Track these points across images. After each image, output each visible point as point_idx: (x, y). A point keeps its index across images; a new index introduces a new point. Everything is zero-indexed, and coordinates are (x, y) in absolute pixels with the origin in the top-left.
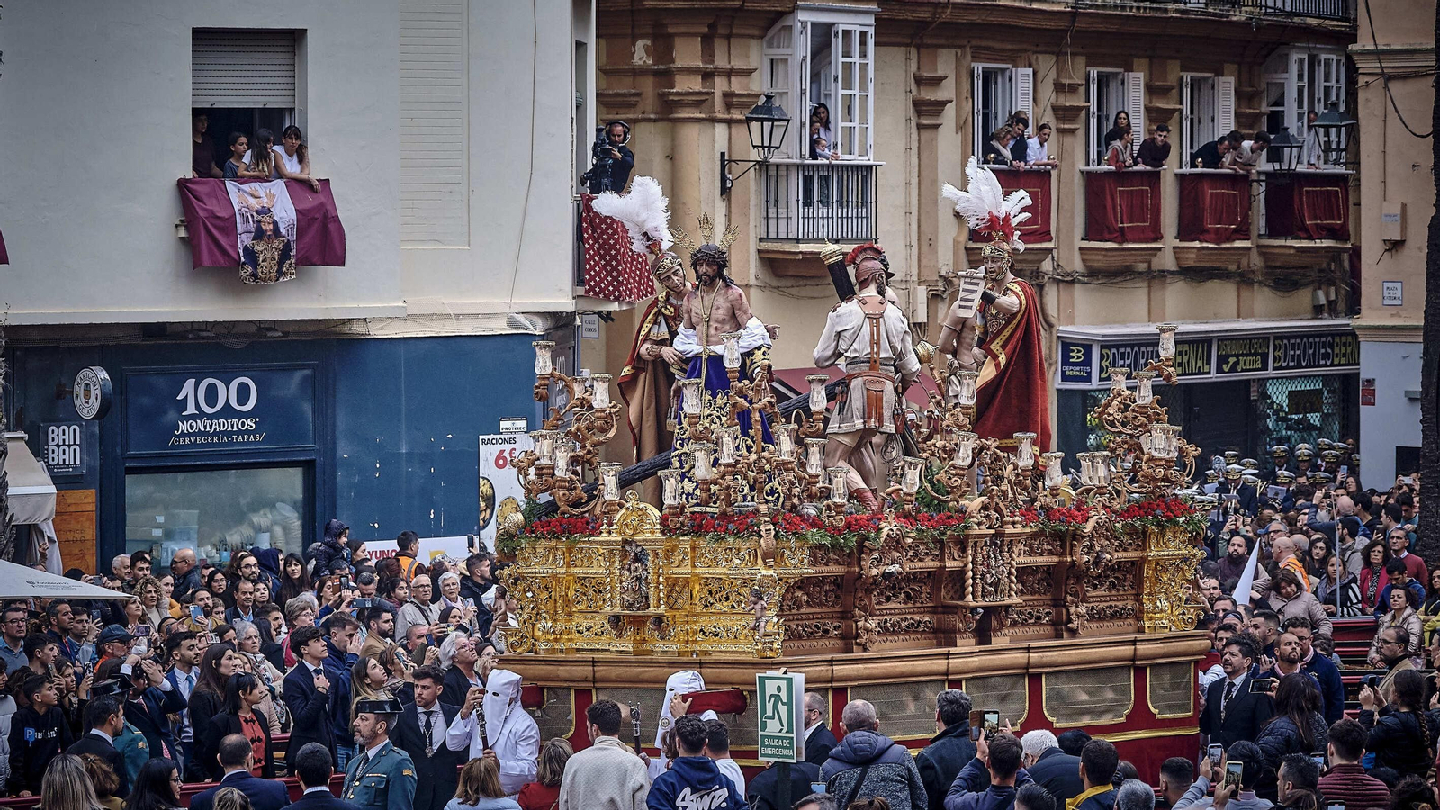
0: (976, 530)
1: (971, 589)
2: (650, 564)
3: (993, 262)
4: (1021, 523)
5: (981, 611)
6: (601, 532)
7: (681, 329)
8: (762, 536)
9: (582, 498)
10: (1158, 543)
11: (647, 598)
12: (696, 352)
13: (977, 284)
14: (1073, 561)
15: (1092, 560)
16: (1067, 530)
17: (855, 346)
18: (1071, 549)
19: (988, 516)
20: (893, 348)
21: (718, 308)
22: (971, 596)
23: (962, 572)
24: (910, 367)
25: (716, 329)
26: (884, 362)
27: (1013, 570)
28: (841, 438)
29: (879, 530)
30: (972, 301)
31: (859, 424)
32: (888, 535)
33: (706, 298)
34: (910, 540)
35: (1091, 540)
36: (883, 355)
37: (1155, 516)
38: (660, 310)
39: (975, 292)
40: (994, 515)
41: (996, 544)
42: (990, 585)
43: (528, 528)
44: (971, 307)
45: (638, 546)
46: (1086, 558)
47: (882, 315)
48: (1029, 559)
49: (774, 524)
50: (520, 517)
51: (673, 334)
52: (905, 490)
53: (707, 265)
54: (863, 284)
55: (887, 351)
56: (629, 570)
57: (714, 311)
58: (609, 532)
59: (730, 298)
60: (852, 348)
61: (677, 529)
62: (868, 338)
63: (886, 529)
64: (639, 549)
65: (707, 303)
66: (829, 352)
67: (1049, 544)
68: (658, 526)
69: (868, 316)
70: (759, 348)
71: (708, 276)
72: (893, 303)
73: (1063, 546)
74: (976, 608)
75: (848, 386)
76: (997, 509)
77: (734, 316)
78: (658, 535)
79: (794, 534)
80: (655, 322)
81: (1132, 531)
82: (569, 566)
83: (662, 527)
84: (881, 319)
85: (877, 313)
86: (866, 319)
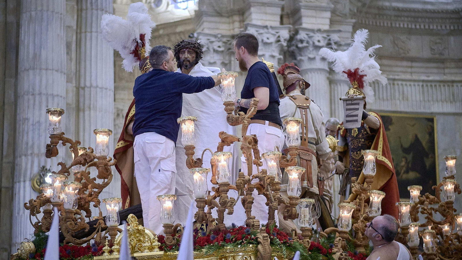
6: (104, 252)
8: (259, 243)
9: (85, 229)
13: (358, 104)
20: (317, 131)
26: (311, 141)
30: (357, 116)
36: (310, 136)
39: (357, 109)
43: (38, 253)
44: (357, 121)
47: (308, 107)
49: (269, 234)
50: (32, 245)
54: (290, 88)
55: (312, 132)
58: (111, 252)
68: (156, 242)
72: (313, 101)
79: (284, 243)
83: (159, 244)
84: (308, 110)
85: (305, 105)
86: (297, 108)
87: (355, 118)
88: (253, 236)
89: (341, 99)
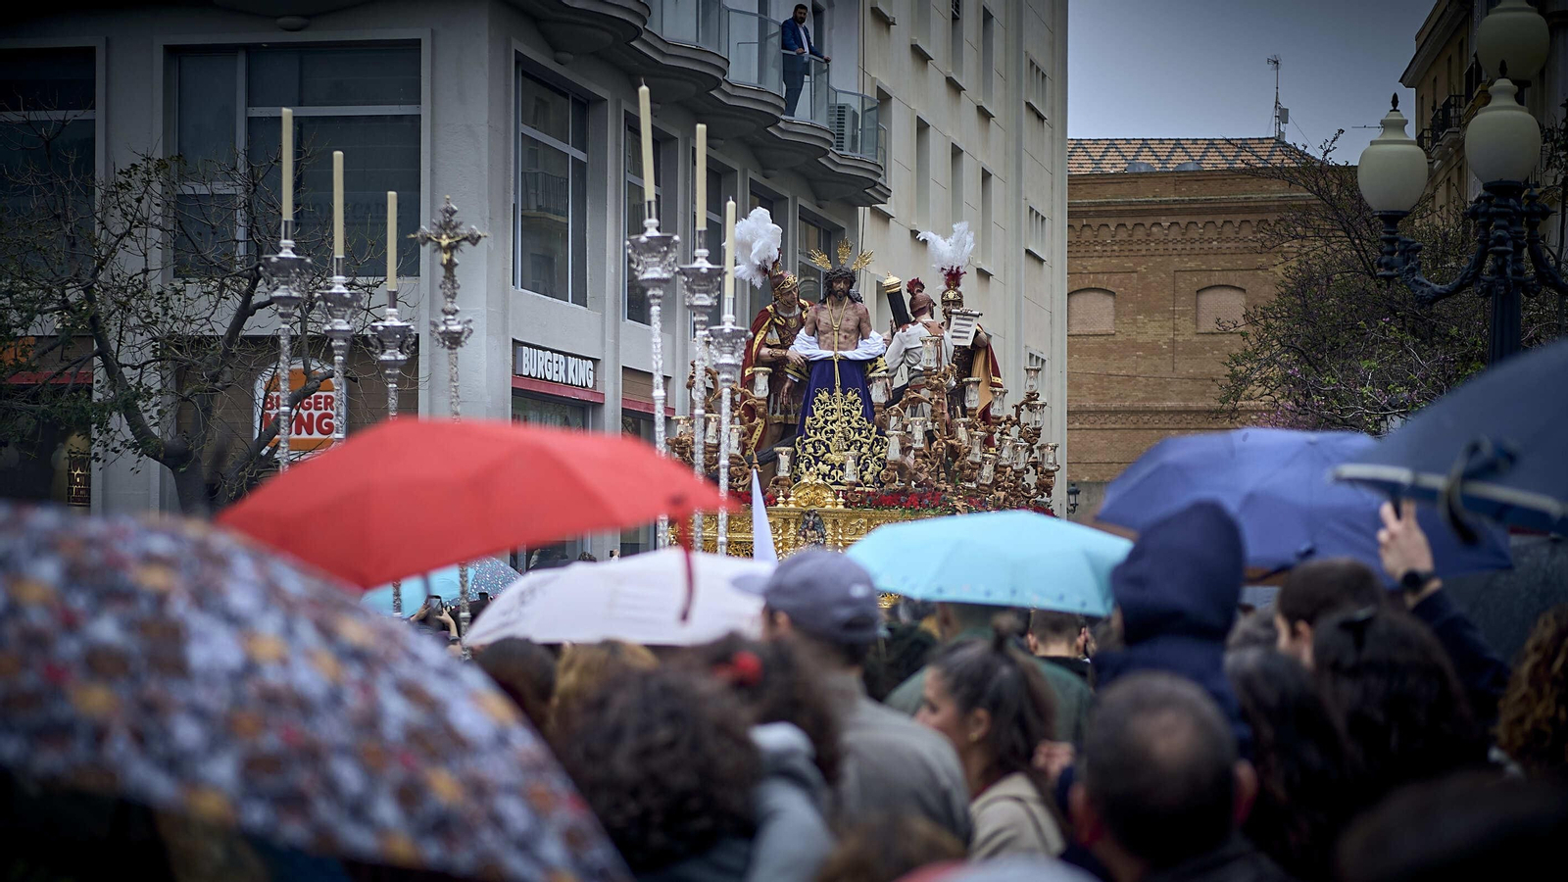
6: (777, 503)
7: (803, 336)
12: (823, 356)
25: (845, 337)
33: (835, 310)
44: (967, 338)
45: (816, 515)
57: (844, 322)
58: (786, 503)
59: (857, 312)
61: (857, 503)
64: (817, 519)
65: (837, 315)
68: (840, 500)
70: (881, 356)
77: (860, 326)
78: (841, 507)
83: (844, 500)
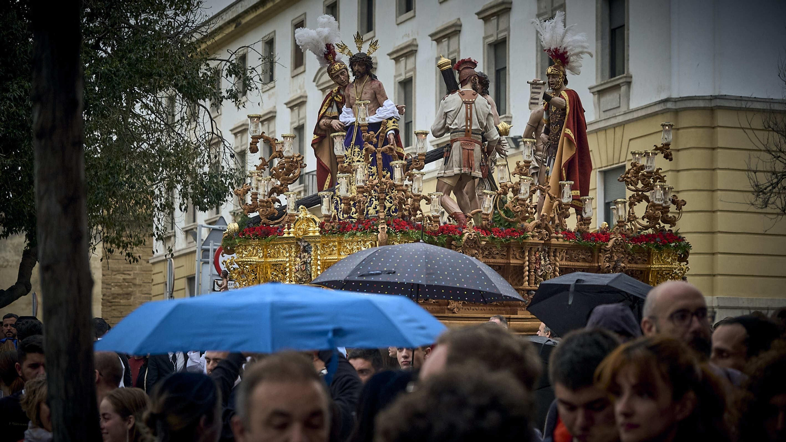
0: (531, 240)
1: (527, 278)
2: (312, 253)
3: (553, 77)
4: (562, 238)
5: (534, 292)
6: (284, 234)
7: (344, 108)
8: (379, 232)
9: (275, 213)
10: (658, 259)
11: (311, 275)
12: (351, 122)
13: (540, 88)
14: (599, 266)
15: (611, 266)
16: (595, 245)
17: (456, 121)
18: (598, 259)
19: (540, 232)
20: (481, 123)
21: (366, 93)
22: (527, 283)
23: (522, 267)
24: (492, 136)
26: (475, 132)
27: (557, 269)
28: (445, 180)
29: (462, 235)
30: (538, 99)
31: (456, 170)
32: (468, 238)
33: (358, 87)
34: (484, 243)
35: (611, 253)
36: (473, 127)
37: (656, 242)
38: (333, 98)
39: (539, 93)
40: (544, 232)
41: (545, 250)
42: (541, 276)
43: (241, 232)
44: (537, 104)
45: (305, 241)
46: (608, 265)
47: (473, 102)
48: (569, 263)
49: (388, 225)
50: (236, 225)
51: (340, 112)
52: (484, 212)
53: (359, 65)
54: (463, 83)
55: (476, 125)
56: (300, 257)
57: (363, 95)
58: (288, 234)
59: (373, 87)
60: (454, 123)
61: (329, 230)
62: (464, 116)
63: (468, 234)
64: (306, 244)
65: (359, 90)
66: (440, 126)
67: (583, 254)
68: (317, 228)
69: (465, 102)
70: (390, 119)
71: (360, 72)
73: (592, 256)
74: (531, 290)
75: (451, 147)
76: (547, 228)
77: (375, 98)
78: (317, 234)
79: (400, 232)
80: (330, 106)
81: (640, 250)
82: (266, 257)
83: (320, 229)
84: (473, 105)
85: (471, 100)
86: (463, 104)
87: (536, 101)
88: (375, 227)
89: (528, 82)
